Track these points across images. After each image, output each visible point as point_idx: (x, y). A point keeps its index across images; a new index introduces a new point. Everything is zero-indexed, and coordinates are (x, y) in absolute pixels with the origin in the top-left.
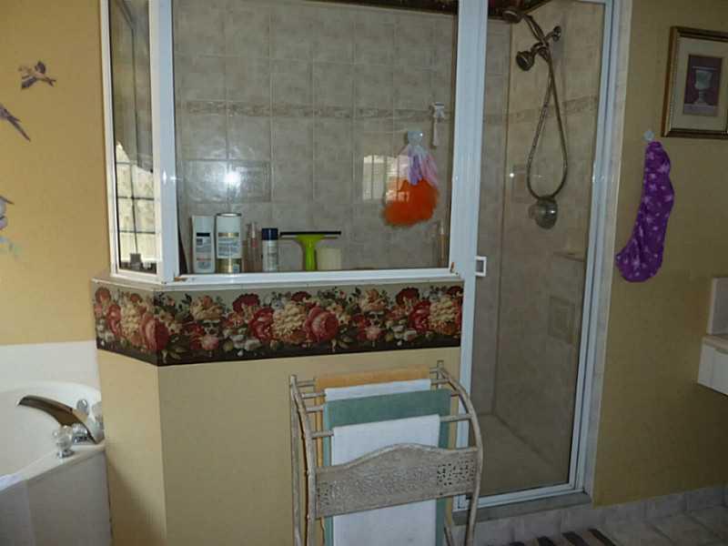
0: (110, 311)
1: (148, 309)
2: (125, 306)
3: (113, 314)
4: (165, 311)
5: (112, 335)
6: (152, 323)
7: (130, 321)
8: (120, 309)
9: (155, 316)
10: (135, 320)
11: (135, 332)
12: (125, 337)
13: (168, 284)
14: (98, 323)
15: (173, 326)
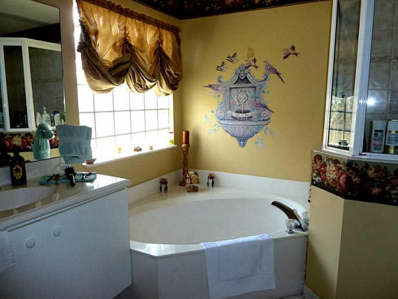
0: (321, 167)
1: (343, 169)
2: (330, 166)
3: (322, 169)
4: (353, 170)
5: (320, 179)
6: (344, 176)
7: (331, 173)
8: (326, 166)
9: (346, 172)
10: (334, 173)
11: (333, 179)
12: (327, 181)
13: (356, 156)
14: (313, 172)
15: (356, 179)
